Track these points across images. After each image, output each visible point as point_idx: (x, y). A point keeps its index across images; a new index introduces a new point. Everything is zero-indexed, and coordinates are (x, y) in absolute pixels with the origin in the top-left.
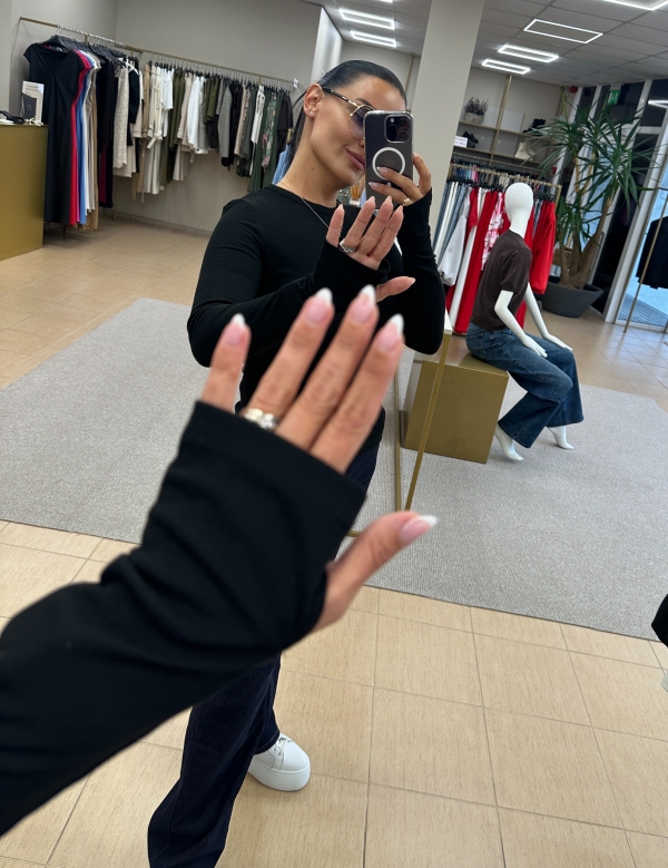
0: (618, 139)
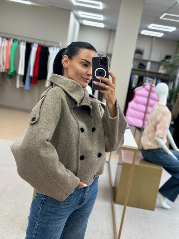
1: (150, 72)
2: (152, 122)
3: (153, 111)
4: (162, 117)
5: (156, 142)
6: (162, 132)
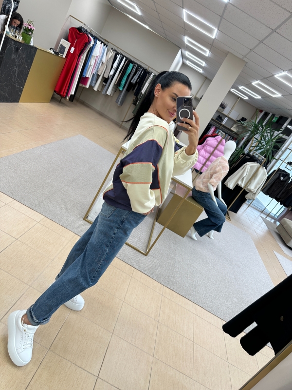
0: (272, 136)
1: (224, 126)
2: (211, 170)
3: (215, 161)
4: (220, 169)
5: (208, 187)
6: (215, 181)
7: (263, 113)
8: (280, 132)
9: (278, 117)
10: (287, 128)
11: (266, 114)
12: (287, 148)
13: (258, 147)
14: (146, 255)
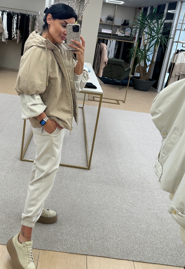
7: (143, 9)
8: (164, 19)
9: (157, 7)
10: (168, 14)
11: (146, 9)
12: (176, 30)
13: (151, 38)
14: (89, 169)
